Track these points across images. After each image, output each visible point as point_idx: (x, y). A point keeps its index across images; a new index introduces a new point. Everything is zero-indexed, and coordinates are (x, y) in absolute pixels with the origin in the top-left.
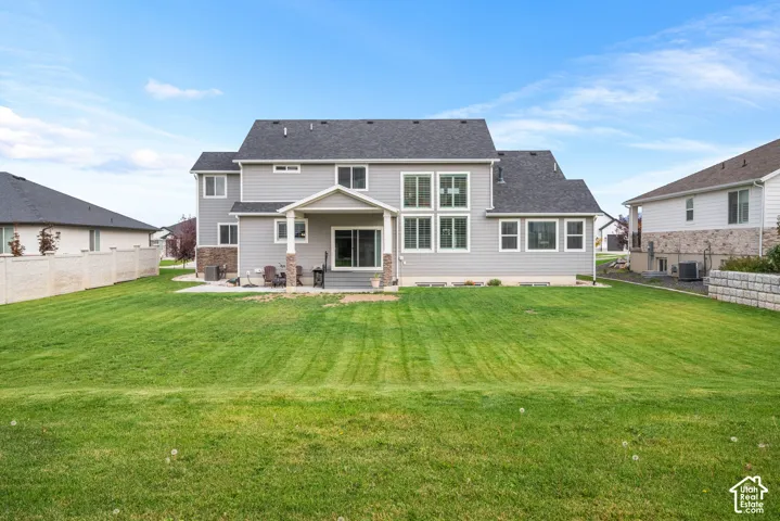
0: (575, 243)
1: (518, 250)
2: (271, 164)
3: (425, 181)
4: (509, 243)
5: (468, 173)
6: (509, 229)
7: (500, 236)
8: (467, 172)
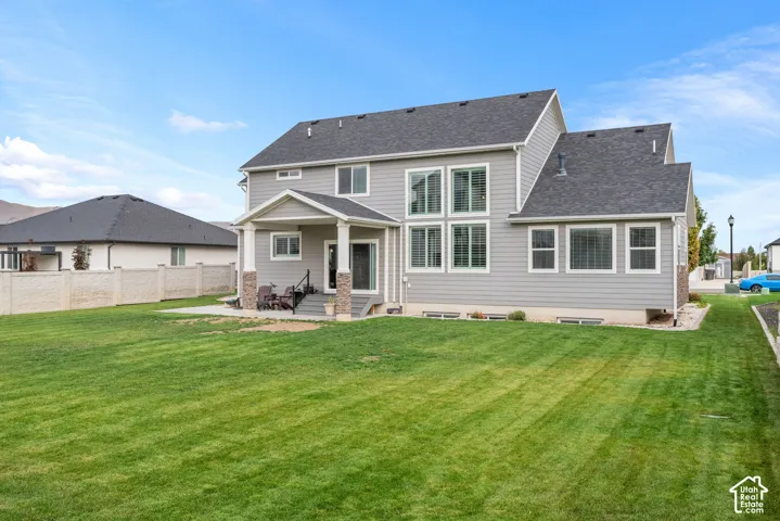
0: (644, 260)
1: (556, 270)
2: (274, 171)
3: (434, 178)
4: (544, 260)
5: (487, 165)
6: (543, 240)
7: (530, 250)
8: (485, 164)
